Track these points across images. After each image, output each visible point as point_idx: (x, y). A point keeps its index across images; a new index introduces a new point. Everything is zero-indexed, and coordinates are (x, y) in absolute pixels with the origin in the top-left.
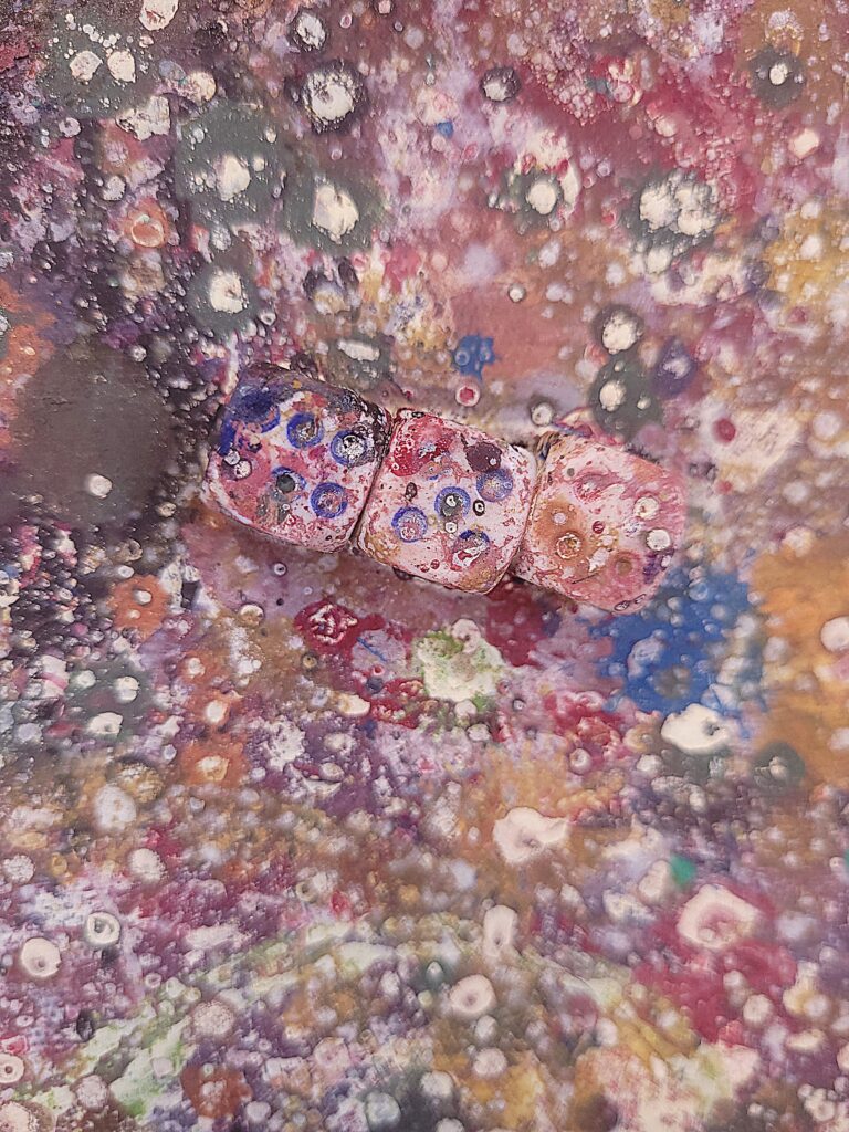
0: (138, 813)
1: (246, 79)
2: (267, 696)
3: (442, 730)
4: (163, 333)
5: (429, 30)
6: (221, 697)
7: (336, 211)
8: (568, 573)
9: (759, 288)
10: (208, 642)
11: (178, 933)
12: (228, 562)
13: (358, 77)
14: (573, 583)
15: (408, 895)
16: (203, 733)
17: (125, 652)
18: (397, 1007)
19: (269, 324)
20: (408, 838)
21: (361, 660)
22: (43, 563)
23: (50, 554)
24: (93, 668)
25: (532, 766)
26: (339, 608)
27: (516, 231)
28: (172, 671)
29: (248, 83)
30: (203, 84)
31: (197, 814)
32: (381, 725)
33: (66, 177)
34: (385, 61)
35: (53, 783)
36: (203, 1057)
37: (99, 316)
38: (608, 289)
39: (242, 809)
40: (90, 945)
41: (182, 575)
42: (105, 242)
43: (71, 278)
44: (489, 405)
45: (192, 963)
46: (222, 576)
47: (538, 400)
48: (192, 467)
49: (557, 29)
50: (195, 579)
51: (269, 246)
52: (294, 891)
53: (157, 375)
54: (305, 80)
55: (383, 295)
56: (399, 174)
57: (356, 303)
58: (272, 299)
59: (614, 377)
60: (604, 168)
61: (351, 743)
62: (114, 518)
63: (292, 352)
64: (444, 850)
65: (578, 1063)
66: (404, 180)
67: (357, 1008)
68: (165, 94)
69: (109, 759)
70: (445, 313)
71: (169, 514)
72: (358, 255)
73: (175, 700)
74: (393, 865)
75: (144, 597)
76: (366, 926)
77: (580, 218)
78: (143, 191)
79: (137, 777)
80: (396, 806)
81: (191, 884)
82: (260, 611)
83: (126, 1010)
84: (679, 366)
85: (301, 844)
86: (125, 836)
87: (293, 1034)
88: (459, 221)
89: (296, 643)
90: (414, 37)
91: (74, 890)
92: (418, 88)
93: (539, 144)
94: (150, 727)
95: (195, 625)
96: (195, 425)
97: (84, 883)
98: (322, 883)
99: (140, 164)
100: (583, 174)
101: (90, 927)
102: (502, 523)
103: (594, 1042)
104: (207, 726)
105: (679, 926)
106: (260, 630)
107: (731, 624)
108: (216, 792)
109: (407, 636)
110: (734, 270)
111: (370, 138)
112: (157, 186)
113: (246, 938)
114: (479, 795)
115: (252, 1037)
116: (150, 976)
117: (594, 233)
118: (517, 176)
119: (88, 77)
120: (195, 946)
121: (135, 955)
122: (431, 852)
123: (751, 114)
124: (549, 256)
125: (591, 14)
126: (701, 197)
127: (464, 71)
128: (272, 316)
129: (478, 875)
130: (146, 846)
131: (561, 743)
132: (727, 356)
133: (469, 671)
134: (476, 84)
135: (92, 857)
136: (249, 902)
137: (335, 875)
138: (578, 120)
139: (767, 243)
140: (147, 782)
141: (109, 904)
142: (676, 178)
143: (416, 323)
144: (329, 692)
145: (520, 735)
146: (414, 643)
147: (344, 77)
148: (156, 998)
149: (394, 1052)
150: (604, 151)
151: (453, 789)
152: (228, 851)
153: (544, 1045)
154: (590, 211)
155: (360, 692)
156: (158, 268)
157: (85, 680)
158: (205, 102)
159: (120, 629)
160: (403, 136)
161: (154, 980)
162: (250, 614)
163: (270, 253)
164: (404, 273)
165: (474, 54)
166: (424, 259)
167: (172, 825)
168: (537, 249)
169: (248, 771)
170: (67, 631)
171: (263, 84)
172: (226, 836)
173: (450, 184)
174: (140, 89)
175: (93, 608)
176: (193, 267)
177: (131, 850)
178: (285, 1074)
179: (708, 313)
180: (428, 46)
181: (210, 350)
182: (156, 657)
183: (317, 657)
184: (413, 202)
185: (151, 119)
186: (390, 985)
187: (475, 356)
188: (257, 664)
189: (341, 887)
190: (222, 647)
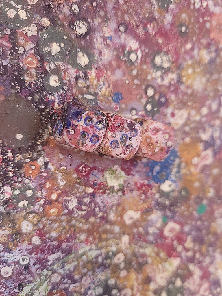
0: (33, 227)
1: (58, 21)
2: (68, 190)
3: (111, 193)
4: (37, 93)
5: (106, 11)
6: (55, 192)
7: (83, 59)
8: (150, 153)
9: (180, 81)
10: (52, 178)
11: (45, 257)
12: (56, 156)
13: (88, 23)
14: (151, 156)
15: (104, 236)
16: (51, 203)
17: (28, 183)
18: (102, 265)
19: (66, 90)
20: (104, 222)
21: (92, 178)
22: (3, 160)
23: (5, 157)
24: (19, 189)
25: (132, 199)
26: (86, 165)
27: (127, 66)
28: (42, 187)
29: (59, 22)
30: (46, 22)
31: (49, 225)
32: (97, 194)
33: (6, 46)
34: (95, 19)
35: (8, 222)
36: (53, 288)
37: (18, 88)
38: (148, 81)
39: (62, 221)
40: (21, 265)
41: (44, 160)
42: (19, 66)
43: (9, 76)
44: (121, 111)
45: (49, 265)
46: (55, 159)
47: (133, 109)
48: (46, 130)
49: (136, 14)
50: (47, 161)
51: (65, 68)
52: (76, 240)
53: (35, 104)
54: (74, 22)
55: (95, 82)
56: (99, 50)
57: (88, 84)
58: (66, 83)
59: (149, 103)
60: (147, 50)
61: (89, 200)
62: (24, 145)
63: (72, 97)
64: (112, 223)
65: (143, 269)
66: (100, 51)
67: (92, 267)
68: (35, 24)
69: (24, 213)
70: (111, 87)
71: (40, 143)
72: (89, 71)
73: (43, 195)
74: (100, 229)
75: (33, 167)
76: (94, 246)
77: (141, 63)
78: (30, 51)
79: (33, 217)
80: (101, 214)
81: (49, 244)
82: (66, 168)
83: (32, 280)
84: (163, 100)
85: (77, 228)
86: (30, 234)
87: (76, 277)
88: (114, 63)
89: (75, 176)
90: (102, 13)
91: (16, 251)
92: (103, 27)
93: (133, 44)
94: (36, 203)
95: (48, 173)
96: (46, 118)
97: (18, 249)
98: (83, 237)
99: (29, 44)
100: (142, 52)
101: (21, 260)
102: (135, 142)
103: (146, 263)
104: (52, 200)
105: (164, 232)
106: (65, 173)
107: (174, 161)
108: (55, 218)
109: (103, 171)
110: (174, 76)
111: (91, 39)
112: (34, 50)
113: (64, 255)
114: (120, 209)
115: (66, 280)
116: (38, 270)
117: (145, 67)
118: (127, 52)
119: (12, 17)
120: (50, 260)
121: (34, 266)
122: (109, 224)
123: (178, 39)
124: (135, 72)
125: (144, 11)
126: (167, 59)
127: (114, 23)
128: (67, 88)
129: (120, 228)
130: (36, 235)
131: (138, 193)
132: (173, 97)
133: (117, 178)
134: (117, 27)
135: (21, 241)
136: (64, 245)
137: (86, 234)
138: (141, 38)
139: (181, 70)
140: (36, 218)
141: (26, 253)
142: (162, 54)
143: (103, 89)
144: (84, 187)
145: (129, 192)
146: (104, 172)
147: (84, 23)
148: (40, 275)
149: (101, 276)
150: (146, 46)
151: (114, 208)
152: (58, 233)
153: (135, 266)
154: (144, 61)
155: (91, 186)
156: (35, 74)
157: (17, 192)
158: (47, 27)
159: (26, 177)
160: (100, 40)
161: (39, 271)
162: (62, 169)
163: (66, 70)
164: (100, 76)
165: (117, 19)
166: (105, 73)
167: (43, 228)
168: (132, 70)
169: (63, 211)
170: (12, 179)
171: (63, 23)
172: (58, 229)
173: (111, 53)
174: (28, 22)
175: (19, 172)
176: (45, 74)
177: (32, 237)
178: (74, 288)
179: (169, 87)
180: (105, 16)
181: (50, 97)
182: (37, 183)
183: (81, 179)
184: (102, 58)
185: (32, 31)
186: (100, 260)
187: (118, 98)
188: (65, 182)
189: (88, 237)
190: (55, 178)
